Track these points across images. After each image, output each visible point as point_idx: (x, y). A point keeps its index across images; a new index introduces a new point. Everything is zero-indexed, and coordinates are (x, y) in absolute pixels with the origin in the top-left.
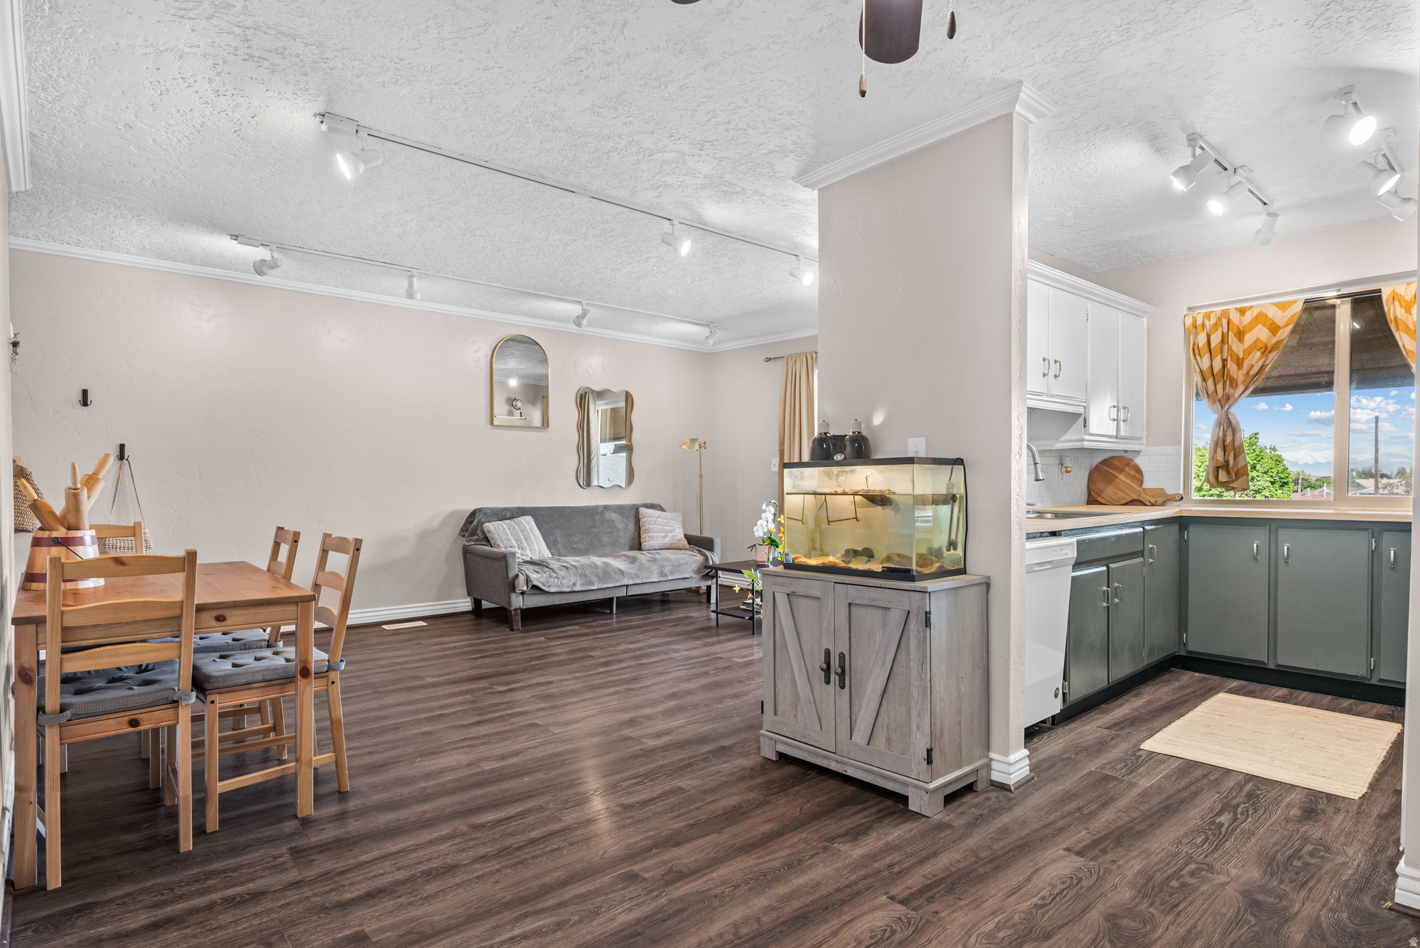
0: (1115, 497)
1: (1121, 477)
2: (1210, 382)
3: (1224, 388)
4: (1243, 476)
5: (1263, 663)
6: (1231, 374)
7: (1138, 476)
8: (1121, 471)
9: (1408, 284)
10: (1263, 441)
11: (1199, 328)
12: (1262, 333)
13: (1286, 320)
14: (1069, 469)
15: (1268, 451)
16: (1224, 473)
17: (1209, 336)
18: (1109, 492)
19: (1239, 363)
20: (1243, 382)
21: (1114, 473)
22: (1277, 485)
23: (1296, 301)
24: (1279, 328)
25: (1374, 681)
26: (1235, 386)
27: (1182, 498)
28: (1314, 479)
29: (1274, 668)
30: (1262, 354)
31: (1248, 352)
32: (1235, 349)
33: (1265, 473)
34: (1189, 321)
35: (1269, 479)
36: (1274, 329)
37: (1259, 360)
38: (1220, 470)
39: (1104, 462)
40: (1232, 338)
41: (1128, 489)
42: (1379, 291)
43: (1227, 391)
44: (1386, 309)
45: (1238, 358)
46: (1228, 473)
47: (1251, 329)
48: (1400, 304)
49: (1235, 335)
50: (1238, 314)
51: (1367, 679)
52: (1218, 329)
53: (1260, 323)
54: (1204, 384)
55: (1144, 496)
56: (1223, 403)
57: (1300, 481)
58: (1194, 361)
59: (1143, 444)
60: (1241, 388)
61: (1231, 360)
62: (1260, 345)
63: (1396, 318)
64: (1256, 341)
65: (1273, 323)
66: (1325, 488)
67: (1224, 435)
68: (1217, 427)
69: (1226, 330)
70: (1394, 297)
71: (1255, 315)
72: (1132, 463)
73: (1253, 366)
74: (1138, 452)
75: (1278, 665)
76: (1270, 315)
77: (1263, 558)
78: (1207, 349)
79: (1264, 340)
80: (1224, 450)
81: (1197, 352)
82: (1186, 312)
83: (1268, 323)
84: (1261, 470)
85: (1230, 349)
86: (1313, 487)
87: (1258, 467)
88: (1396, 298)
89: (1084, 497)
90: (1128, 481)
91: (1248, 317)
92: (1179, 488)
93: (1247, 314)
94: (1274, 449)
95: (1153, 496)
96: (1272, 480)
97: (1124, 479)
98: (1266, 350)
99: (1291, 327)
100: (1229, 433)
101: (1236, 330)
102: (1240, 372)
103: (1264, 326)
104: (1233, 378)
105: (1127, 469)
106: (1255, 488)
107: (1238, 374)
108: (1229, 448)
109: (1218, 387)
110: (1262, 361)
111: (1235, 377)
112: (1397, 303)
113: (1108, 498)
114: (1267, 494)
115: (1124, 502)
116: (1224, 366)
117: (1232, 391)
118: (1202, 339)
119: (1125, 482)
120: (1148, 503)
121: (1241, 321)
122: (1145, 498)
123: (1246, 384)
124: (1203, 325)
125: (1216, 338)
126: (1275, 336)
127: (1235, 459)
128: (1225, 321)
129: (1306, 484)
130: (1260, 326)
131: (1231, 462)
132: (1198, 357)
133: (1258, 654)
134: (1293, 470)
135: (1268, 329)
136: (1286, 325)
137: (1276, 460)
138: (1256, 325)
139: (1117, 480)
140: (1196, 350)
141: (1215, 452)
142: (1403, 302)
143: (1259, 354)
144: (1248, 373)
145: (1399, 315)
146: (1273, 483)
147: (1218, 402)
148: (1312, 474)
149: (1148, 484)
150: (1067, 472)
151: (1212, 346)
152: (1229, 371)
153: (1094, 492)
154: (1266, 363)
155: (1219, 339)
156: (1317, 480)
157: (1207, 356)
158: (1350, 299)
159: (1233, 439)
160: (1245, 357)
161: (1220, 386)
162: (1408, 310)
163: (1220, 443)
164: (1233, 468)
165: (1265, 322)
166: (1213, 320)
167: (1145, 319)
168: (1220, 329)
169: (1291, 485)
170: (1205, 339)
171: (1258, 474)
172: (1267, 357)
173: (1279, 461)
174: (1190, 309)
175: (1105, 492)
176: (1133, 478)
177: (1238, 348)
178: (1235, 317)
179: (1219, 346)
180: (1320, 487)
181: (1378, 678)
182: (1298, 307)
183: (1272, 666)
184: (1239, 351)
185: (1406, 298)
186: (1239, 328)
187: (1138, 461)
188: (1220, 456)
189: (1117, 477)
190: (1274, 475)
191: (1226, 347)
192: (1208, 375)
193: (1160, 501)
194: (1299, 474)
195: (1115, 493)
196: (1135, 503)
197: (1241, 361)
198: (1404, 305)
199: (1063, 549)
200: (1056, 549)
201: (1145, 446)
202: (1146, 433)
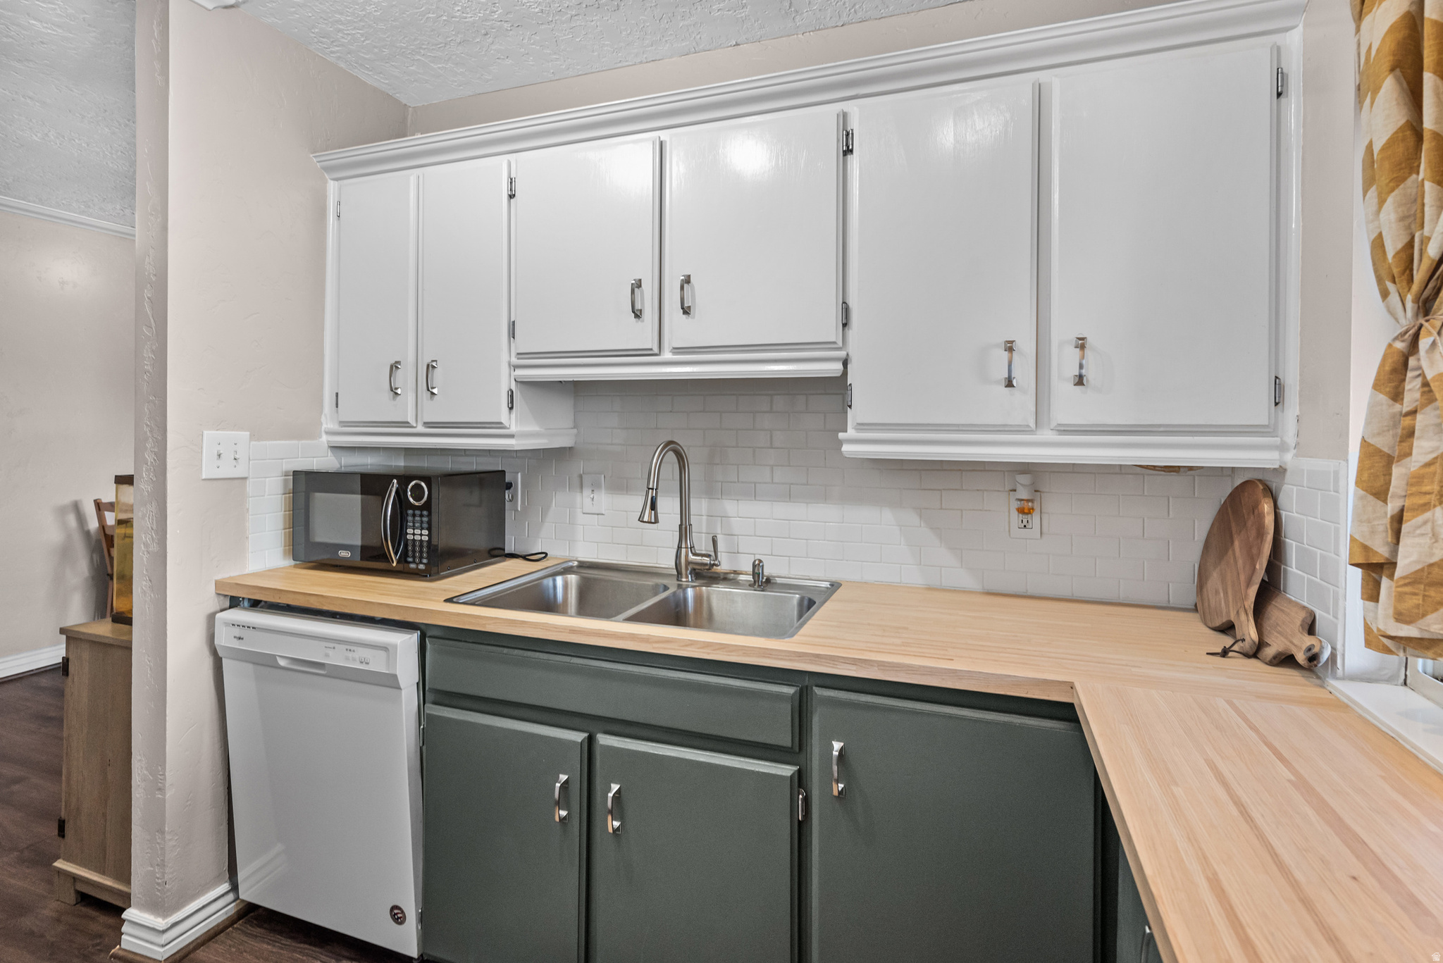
0: (1213, 602)
1: (1237, 543)
7: (1255, 550)
8: (1243, 526)
18: (1212, 585)
72: (1261, 507)
113: (1207, 603)
175: (1209, 583)
195: (1216, 592)
199: (354, 651)
200: (332, 645)
201: (1296, 455)
202: (1297, 412)
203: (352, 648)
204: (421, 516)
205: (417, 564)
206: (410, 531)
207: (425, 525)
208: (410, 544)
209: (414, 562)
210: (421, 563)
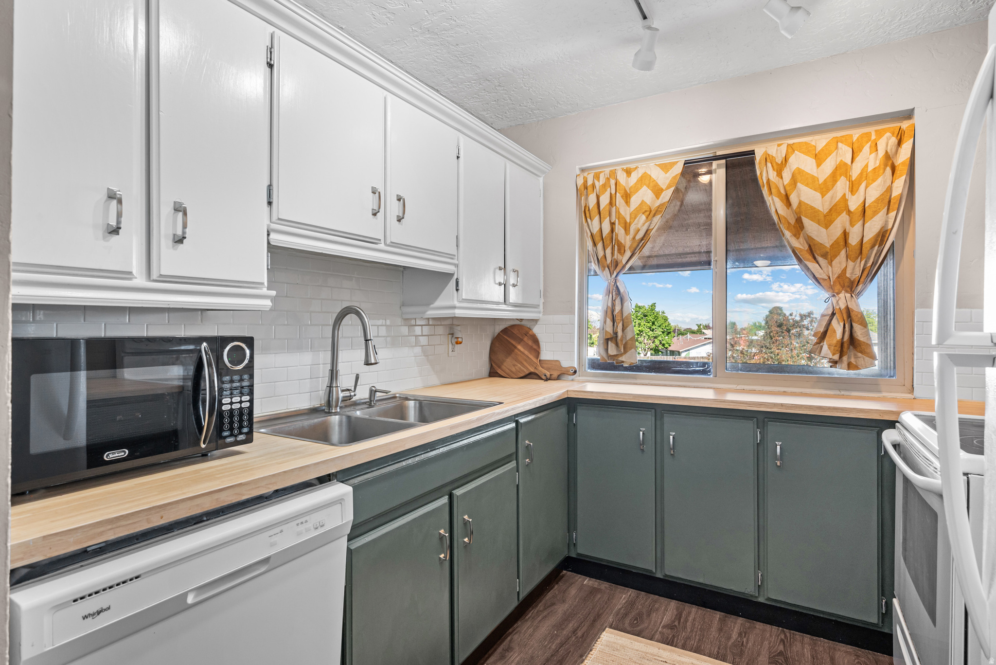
0: (513, 369)
1: (519, 347)
2: (600, 246)
3: (613, 254)
4: (631, 349)
5: (651, 571)
6: (619, 238)
7: (535, 347)
8: (520, 341)
9: (779, 145)
10: (658, 309)
11: (590, 189)
12: (645, 196)
13: (668, 182)
14: (460, 340)
15: (661, 314)
16: (614, 345)
17: (598, 197)
18: (509, 364)
19: (626, 227)
20: (630, 248)
21: (514, 343)
22: (665, 334)
23: (677, 162)
24: (662, 190)
25: (761, 600)
26: (623, 251)
27: (575, 372)
28: (683, 330)
29: (662, 577)
30: (647, 218)
31: (634, 216)
32: (622, 212)
33: (659, 326)
34: (580, 182)
35: (661, 330)
36: (658, 191)
37: (644, 224)
38: (609, 342)
39: (505, 331)
40: (619, 200)
41: (526, 361)
42: (752, 152)
43: (615, 257)
44: (758, 173)
45: (626, 222)
46: (617, 345)
47: (637, 190)
48: (772, 166)
49: (622, 197)
50: (625, 174)
51: (756, 597)
52: (606, 190)
53: (645, 184)
54: (595, 249)
55: (541, 368)
56: (612, 270)
57: (676, 331)
58: (586, 224)
59: (539, 312)
60: (628, 254)
61: (619, 224)
62: (645, 208)
63: (768, 181)
64: (641, 204)
65: (657, 185)
66: (688, 335)
67: (613, 305)
68: (606, 295)
69: (613, 192)
70: (767, 158)
71: (640, 175)
72: (530, 333)
73: (639, 230)
74: (535, 321)
75: (666, 575)
76: (654, 176)
77: (649, 447)
78: (596, 210)
79: (648, 203)
80: (613, 321)
81: (588, 215)
82: (578, 172)
83: (651, 184)
84: (657, 325)
85: (618, 212)
86: (683, 334)
87: (656, 323)
88: (768, 160)
89: (486, 369)
90: (526, 352)
91: (634, 177)
92: (573, 361)
93: (633, 174)
94: (663, 312)
95: (548, 369)
96: (663, 331)
97: (522, 349)
98: (651, 213)
99: (673, 189)
100: (618, 302)
101: (622, 192)
102: (628, 237)
103: (648, 187)
104: (621, 243)
105: (526, 339)
106: (654, 335)
107: (625, 239)
108: (618, 318)
109: (607, 251)
110: (647, 224)
111: (623, 242)
112: (769, 165)
113: (508, 371)
114: (661, 339)
115: (522, 375)
116: (612, 230)
117: (620, 257)
118: (592, 201)
119: (523, 353)
120: (544, 377)
121: (627, 182)
122: (541, 371)
123: (633, 249)
124: (593, 186)
125: (605, 201)
126: (658, 199)
127: (623, 330)
128: (613, 182)
129: (679, 332)
130: (645, 188)
131: (620, 334)
132: (589, 220)
133: (645, 562)
134: (672, 324)
135: (652, 190)
136: (668, 187)
137: (665, 319)
138: (642, 187)
139: (516, 350)
140: (586, 213)
141: (605, 322)
142: (774, 165)
143: (644, 217)
144: (634, 238)
145: (771, 178)
146: (663, 332)
147: (607, 269)
148: (682, 327)
149: (546, 354)
150: (457, 343)
151: (601, 208)
152: (617, 235)
153: (495, 363)
154: (651, 228)
155: (608, 201)
156: (684, 330)
157: (597, 219)
158: (723, 161)
159: (622, 308)
160: (632, 220)
161: (608, 251)
162: (780, 175)
163: (609, 313)
164: (622, 341)
165: (649, 184)
166: (602, 180)
167: (541, 180)
168: (609, 189)
169: (672, 333)
170: (595, 201)
171: (655, 327)
172: (651, 220)
173: (666, 319)
174: (583, 170)
175: (505, 364)
176: (531, 349)
177: (626, 212)
178: (622, 177)
179: (607, 209)
180: (686, 334)
181: (766, 597)
182: (679, 168)
183: (659, 575)
184: (626, 214)
185: (777, 160)
186: (626, 191)
187: (537, 330)
188: (609, 328)
189: (516, 347)
190: (664, 328)
191: (614, 209)
192: (597, 238)
193: (555, 374)
194: (676, 327)
195: (514, 365)
196: (533, 375)
197: (628, 225)
198: (775, 167)
199: (306, 522)
200: (277, 530)
201: (543, 315)
202: (543, 301)
203: (303, 520)
204: (241, 380)
205: (236, 436)
206: (226, 400)
207: (246, 390)
208: (226, 415)
209: (232, 435)
210: (241, 433)
